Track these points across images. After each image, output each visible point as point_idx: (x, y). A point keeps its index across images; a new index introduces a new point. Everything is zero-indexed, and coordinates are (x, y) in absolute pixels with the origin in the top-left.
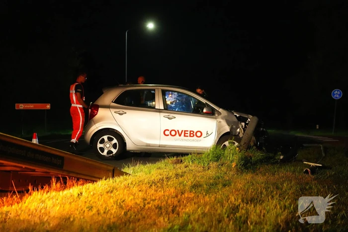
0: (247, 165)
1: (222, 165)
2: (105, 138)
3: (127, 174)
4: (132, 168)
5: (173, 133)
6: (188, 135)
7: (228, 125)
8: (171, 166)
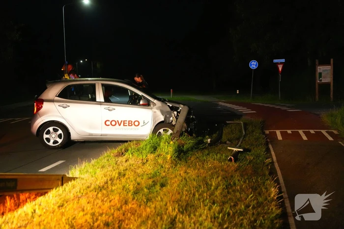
1: (158, 156)
2: (51, 129)
4: (78, 169)
5: (113, 123)
7: (163, 115)
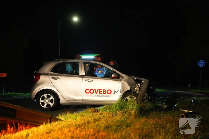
0: (142, 112)
1: (125, 113)
2: (45, 95)
3: (60, 120)
4: (63, 116)
5: (92, 91)
6: (102, 92)
7: (129, 85)
8: (91, 114)
